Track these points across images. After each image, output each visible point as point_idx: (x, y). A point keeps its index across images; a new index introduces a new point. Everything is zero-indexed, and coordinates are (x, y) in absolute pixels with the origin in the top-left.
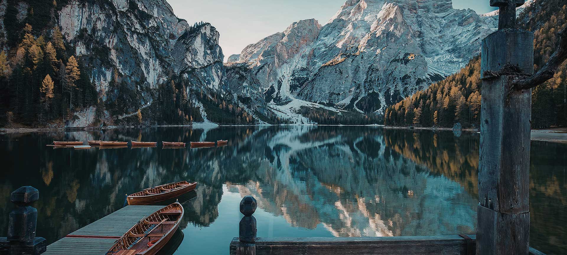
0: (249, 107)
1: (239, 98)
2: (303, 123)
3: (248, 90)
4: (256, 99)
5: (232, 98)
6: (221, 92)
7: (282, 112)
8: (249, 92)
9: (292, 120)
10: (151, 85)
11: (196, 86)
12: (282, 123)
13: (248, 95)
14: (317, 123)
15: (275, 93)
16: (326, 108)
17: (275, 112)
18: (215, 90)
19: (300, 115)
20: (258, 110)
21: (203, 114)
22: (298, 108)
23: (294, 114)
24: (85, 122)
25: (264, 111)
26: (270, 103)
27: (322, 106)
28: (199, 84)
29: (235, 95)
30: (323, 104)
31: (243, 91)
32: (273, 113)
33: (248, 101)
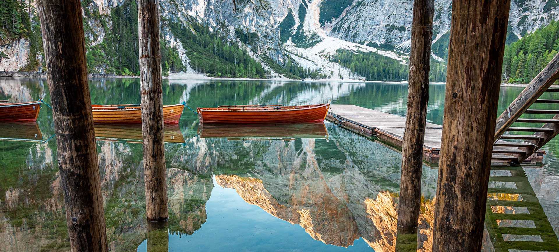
0: (254, 50)
1: (238, 33)
2: (341, 77)
3: (253, 20)
4: (265, 36)
5: (228, 33)
6: (208, 24)
7: (307, 60)
8: (253, 24)
9: (323, 73)
10: (100, 8)
11: (169, 12)
12: (307, 76)
13: (253, 30)
14: (365, 78)
15: (296, 27)
16: (380, 52)
17: (296, 59)
18: (198, 19)
19: (337, 65)
20: (268, 54)
21: (184, 59)
22: (332, 53)
23: (326, 62)
24: (15, 64)
25: (278, 57)
26: (286, 44)
27: (374, 50)
28: (173, 9)
29: (232, 28)
30: (375, 45)
31: (243, 22)
32: (293, 60)
33: (252, 40)
